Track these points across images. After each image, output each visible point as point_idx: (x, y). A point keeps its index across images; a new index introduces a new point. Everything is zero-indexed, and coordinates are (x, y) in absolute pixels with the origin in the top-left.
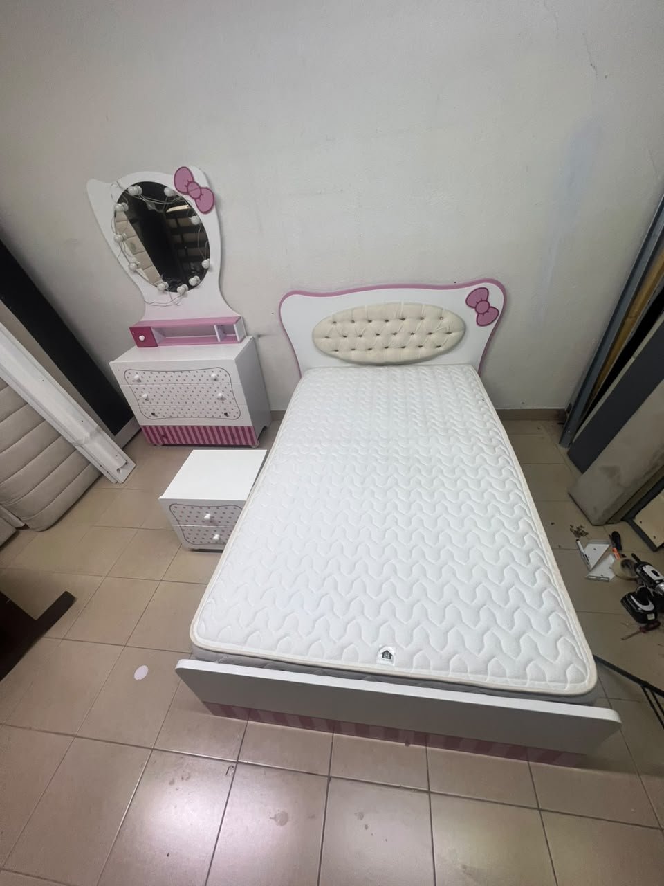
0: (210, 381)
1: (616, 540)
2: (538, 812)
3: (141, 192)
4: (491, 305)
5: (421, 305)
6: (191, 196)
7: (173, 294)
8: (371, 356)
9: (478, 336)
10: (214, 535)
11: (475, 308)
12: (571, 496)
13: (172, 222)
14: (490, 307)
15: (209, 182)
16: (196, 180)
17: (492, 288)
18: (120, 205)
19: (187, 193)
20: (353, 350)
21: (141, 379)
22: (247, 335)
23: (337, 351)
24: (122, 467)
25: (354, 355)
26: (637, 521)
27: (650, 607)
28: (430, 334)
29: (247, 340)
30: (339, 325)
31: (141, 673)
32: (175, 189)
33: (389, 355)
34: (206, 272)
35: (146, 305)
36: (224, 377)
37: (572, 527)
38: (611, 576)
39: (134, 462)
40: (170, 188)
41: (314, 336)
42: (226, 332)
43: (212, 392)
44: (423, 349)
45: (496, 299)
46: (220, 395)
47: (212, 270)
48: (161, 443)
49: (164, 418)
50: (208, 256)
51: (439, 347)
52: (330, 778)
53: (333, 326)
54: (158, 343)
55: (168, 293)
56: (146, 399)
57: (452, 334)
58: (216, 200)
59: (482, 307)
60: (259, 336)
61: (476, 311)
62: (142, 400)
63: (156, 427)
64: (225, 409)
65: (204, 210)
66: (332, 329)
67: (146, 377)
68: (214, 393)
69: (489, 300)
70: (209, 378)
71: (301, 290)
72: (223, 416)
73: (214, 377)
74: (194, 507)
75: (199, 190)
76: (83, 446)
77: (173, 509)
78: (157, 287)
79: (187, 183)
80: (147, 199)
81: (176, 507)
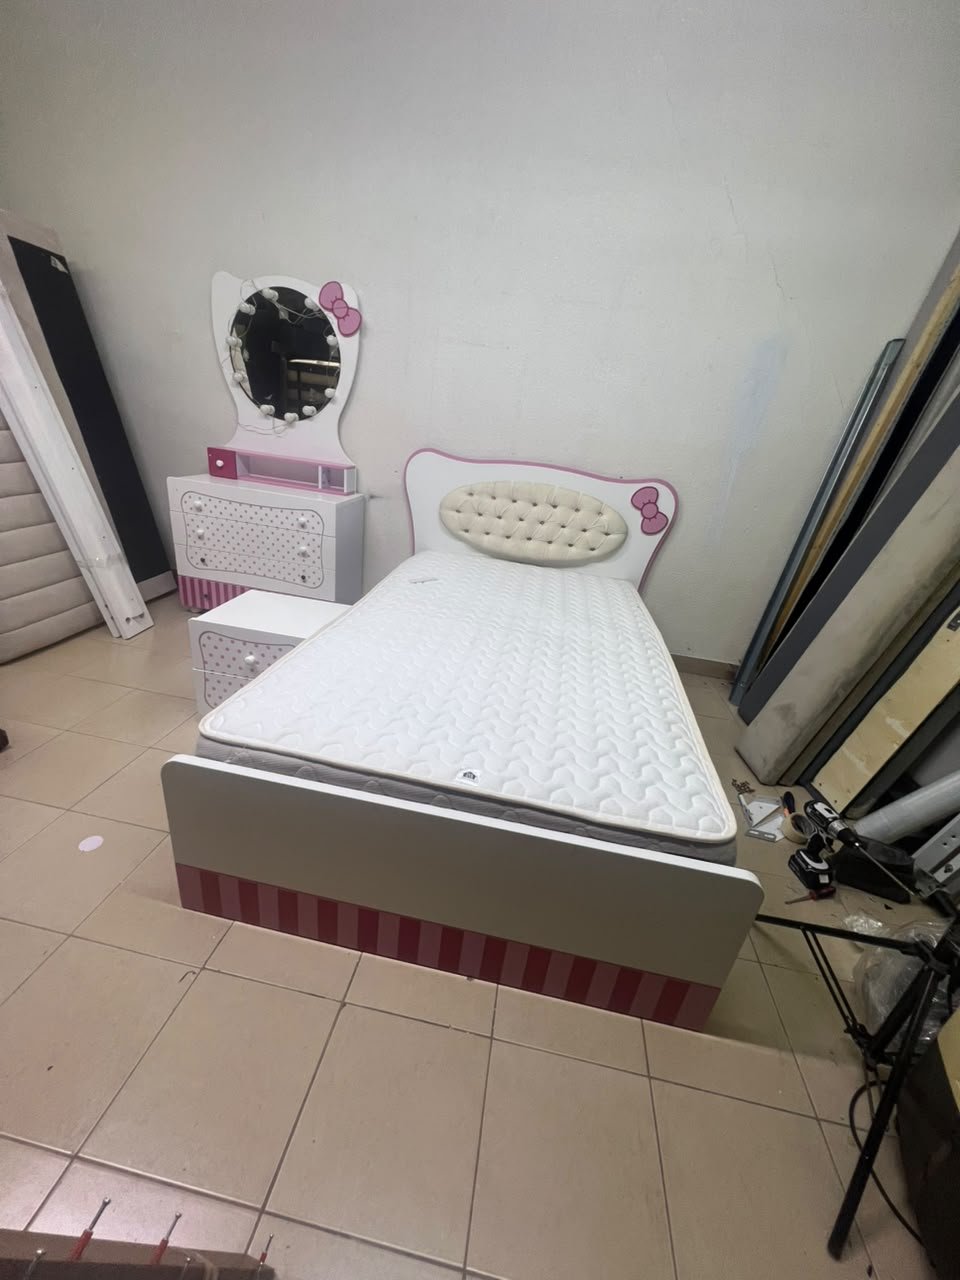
0: (296, 527)
1: (788, 802)
2: (646, 1080)
3: (276, 299)
4: (660, 510)
5: (578, 493)
6: (335, 316)
7: (278, 422)
8: (508, 546)
9: (642, 546)
11: (641, 510)
12: (737, 752)
13: (293, 375)
14: (658, 512)
15: (359, 304)
16: (345, 299)
17: (663, 490)
18: (248, 306)
19: (331, 310)
20: (487, 534)
21: (203, 507)
22: (357, 492)
23: (467, 531)
24: (134, 618)
25: (488, 541)
26: (815, 784)
27: (823, 866)
28: (585, 531)
29: (356, 496)
30: (475, 497)
32: (318, 304)
33: (531, 549)
34: (327, 403)
35: (239, 427)
36: (316, 525)
37: (735, 781)
38: (779, 837)
39: (153, 620)
40: (313, 300)
41: (441, 506)
42: (333, 479)
43: (293, 542)
44: (573, 549)
45: (666, 505)
46: (303, 548)
47: (335, 402)
48: (199, 605)
49: (216, 568)
50: (334, 387)
51: (593, 549)
52: (344, 1005)
53: (469, 498)
54: (238, 474)
55: (272, 418)
56: (200, 537)
57: (611, 536)
58: (363, 325)
59: (650, 510)
60: (372, 497)
61: (642, 513)
62: (194, 537)
63: (200, 581)
64: (304, 571)
65: (348, 333)
66: (466, 501)
67: (211, 506)
68: (296, 545)
69: (658, 504)
70: (296, 523)
71: (438, 448)
72: (299, 580)
73: (303, 523)
74: (236, 641)
75: (346, 310)
76: (91, 570)
77: (204, 640)
78: (260, 408)
79: (334, 299)
80: (282, 306)
81: (209, 638)
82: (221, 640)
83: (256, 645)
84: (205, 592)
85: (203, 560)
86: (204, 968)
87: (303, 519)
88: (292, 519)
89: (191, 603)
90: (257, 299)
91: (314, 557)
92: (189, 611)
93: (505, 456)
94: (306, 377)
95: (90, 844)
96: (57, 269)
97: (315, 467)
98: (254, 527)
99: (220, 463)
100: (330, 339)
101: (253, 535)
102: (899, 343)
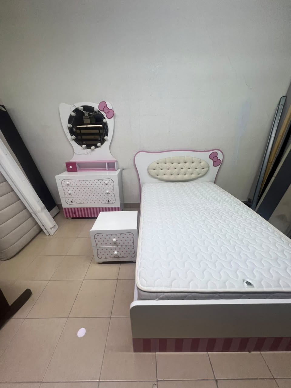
0: (104, 185)
3: (83, 110)
5: (193, 157)
6: (105, 112)
7: (89, 150)
8: (172, 178)
9: (214, 170)
10: (114, 252)
11: (213, 159)
14: (218, 159)
15: (112, 107)
16: (108, 107)
17: (219, 152)
18: (73, 113)
19: (103, 111)
20: (165, 175)
21: (70, 184)
22: (119, 168)
23: (157, 175)
24: (53, 227)
25: (165, 177)
28: (196, 169)
29: (119, 170)
30: (160, 164)
31: (81, 332)
32: (99, 110)
33: (179, 177)
34: (105, 141)
35: (74, 154)
36: (111, 183)
39: (58, 226)
40: (96, 108)
41: (148, 169)
42: (111, 166)
43: (103, 190)
44: (193, 175)
45: (220, 156)
46: (107, 191)
47: (107, 141)
49: (77, 203)
50: (107, 135)
51: (199, 174)
52: (217, 381)
53: (158, 165)
54: (77, 170)
55: (86, 149)
56: (70, 194)
57: (205, 169)
58: (114, 114)
59: (215, 159)
60: (123, 169)
61: (213, 161)
62: (67, 194)
63: (71, 209)
64: (108, 199)
65: (108, 118)
66: (157, 166)
67: (72, 183)
68: (105, 191)
69: (218, 157)
70: (104, 183)
71: (144, 150)
72: (107, 202)
73: (106, 183)
74: (108, 235)
75: (108, 110)
76: (37, 214)
77: (96, 236)
78: (81, 146)
79: (104, 107)
80: (86, 112)
81: (98, 236)
82: (102, 235)
83: (116, 235)
84: (73, 212)
85: (72, 202)
86: (157, 381)
87: (106, 182)
88: (102, 182)
89: (68, 216)
90: (76, 110)
91: (111, 194)
93: (167, 149)
94: (83, 131)
96: (2, 110)
97: (105, 163)
98: (89, 187)
99: (71, 167)
100: (104, 120)
101: (89, 190)
102: (285, 97)
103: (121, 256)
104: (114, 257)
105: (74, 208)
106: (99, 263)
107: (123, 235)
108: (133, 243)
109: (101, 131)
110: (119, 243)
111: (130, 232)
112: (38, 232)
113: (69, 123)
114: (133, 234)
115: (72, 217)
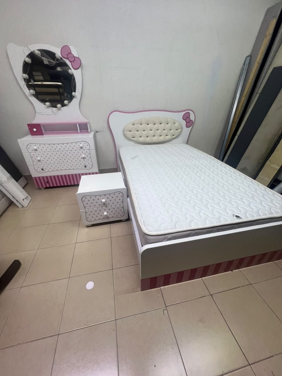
0: (78, 149)
3: (40, 55)
4: (191, 119)
5: (168, 118)
6: (69, 61)
7: (54, 109)
8: (148, 140)
9: (186, 131)
11: (185, 120)
14: (190, 120)
15: (79, 56)
16: (72, 53)
17: (191, 112)
19: (67, 59)
20: (140, 137)
21: (38, 149)
23: (134, 137)
24: (25, 199)
25: (141, 140)
28: (171, 130)
29: (93, 133)
30: (135, 126)
32: (61, 56)
33: (155, 139)
34: (73, 98)
35: (37, 114)
36: (87, 146)
39: (31, 197)
40: (58, 54)
41: (123, 131)
42: (84, 128)
44: (167, 137)
45: (192, 117)
46: (83, 156)
47: (76, 98)
49: (49, 171)
50: (75, 91)
51: (173, 135)
52: (212, 295)
53: (133, 126)
54: (43, 133)
55: (51, 108)
56: (39, 161)
57: (178, 130)
58: (81, 65)
59: (188, 120)
60: (97, 132)
61: (186, 121)
62: (36, 161)
63: (43, 177)
64: (85, 164)
65: (75, 68)
66: (133, 127)
67: (41, 148)
68: (80, 155)
69: (190, 117)
70: (78, 147)
71: (118, 110)
72: (84, 168)
73: (81, 147)
74: (96, 196)
75: (73, 58)
76: (3, 185)
77: (84, 199)
78: (45, 104)
79: (67, 53)
80: (44, 58)
81: (86, 198)
82: (91, 197)
83: (105, 195)
84: (46, 181)
85: (42, 169)
86: (166, 307)
87: (81, 145)
88: (77, 146)
89: (41, 186)
90: (32, 55)
91: (88, 158)
92: (40, 189)
93: (142, 109)
95: (90, 285)
97: (75, 125)
98: (62, 152)
100: (70, 71)
101: (62, 156)
102: (250, 57)
103: (110, 216)
104: (104, 218)
105: (47, 177)
106: (88, 227)
107: (112, 195)
108: (122, 202)
109: (61, 90)
110: (109, 204)
111: (119, 191)
112: (8, 206)
113: (24, 72)
114: (122, 193)
115: (44, 186)
